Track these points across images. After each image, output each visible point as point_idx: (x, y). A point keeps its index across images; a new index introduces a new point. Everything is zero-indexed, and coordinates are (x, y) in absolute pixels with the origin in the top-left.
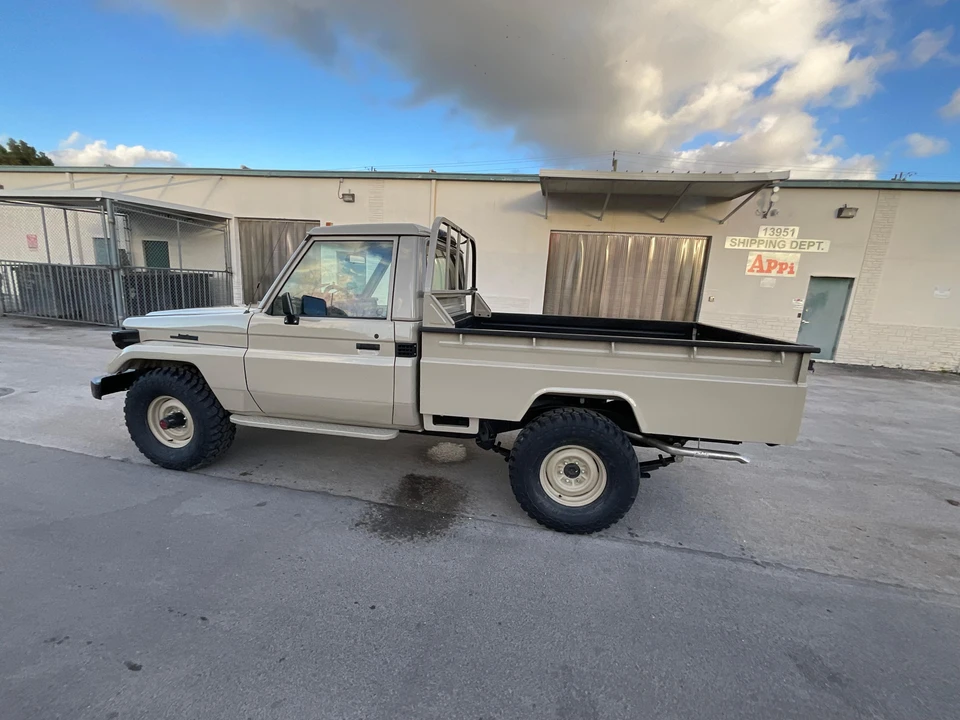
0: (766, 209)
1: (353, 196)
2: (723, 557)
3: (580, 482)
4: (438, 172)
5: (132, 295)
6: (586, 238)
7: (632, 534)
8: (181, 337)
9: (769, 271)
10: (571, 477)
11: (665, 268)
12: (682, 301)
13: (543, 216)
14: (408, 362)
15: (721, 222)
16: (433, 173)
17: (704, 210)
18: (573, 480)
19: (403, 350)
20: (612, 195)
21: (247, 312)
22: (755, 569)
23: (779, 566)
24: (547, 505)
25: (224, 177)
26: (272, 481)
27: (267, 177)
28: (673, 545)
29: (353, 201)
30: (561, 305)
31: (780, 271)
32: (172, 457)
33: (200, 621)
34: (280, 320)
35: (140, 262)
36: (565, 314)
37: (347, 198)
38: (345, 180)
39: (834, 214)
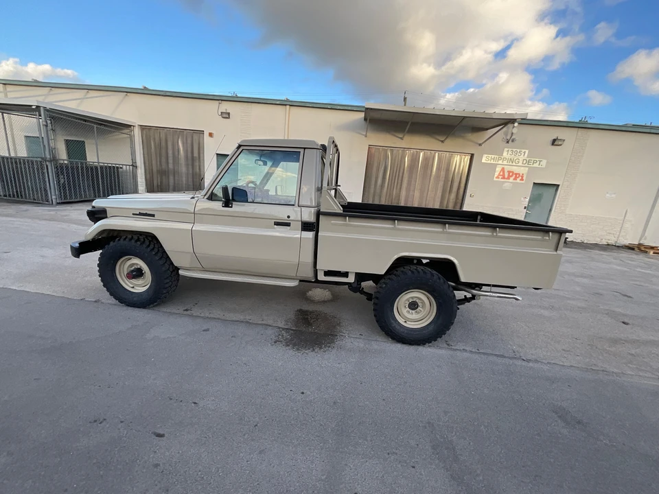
0: (508, 138)
1: (229, 114)
3: (419, 313)
4: (290, 100)
5: (62, 181)
6: (392, 151)
7: (448, 345)
8: (140, 214)
9: (508, 178)
10: (413, 309)
11: (443, 173)
12: (453, 196)
13: (363, 135)
14: (310, 235)
15: (480, 145)
16: (288, 100)
17: (470, 136)
18: (413, 311)
19: (306, 226)
20: (412, 123)
21: (193, 198)
22: (524, 363)
23: (536, 361)
24: (398, 327)
25: (129, 94)
26: (207, 315)
27: (162, 95)
28: (473, 350)
29: (229, 118)
30: (374, 197)
31: (515, 179)
32: (135, 299)
33: (193, 405)
34: (218, 204)
35: (63, 155)
37: (225, 116)
38: (223, 102)
39: (550, 143)
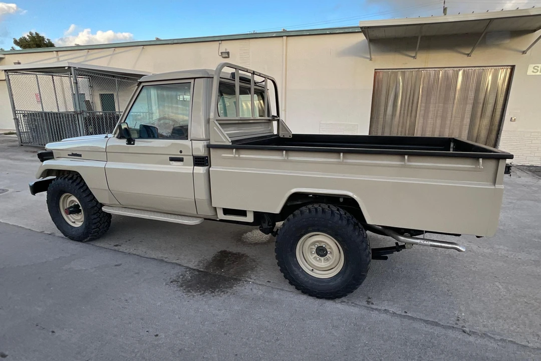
2: (437, 324)
3: (328, 260)
4: (288, 30)
6: (403, 74)
7: (368, 302)
8: (73, 155)
10: (322, 256)
11: (471, 95)
12: (486, 121)
13: (367, 58)
14: (201, 170)
15: (524, 52)
16: (284, 31)
17: (508, 42)
18: (322, 259)
19: (200, 161)
20: (423, 37)
21: (107, 137)
24: (302, 276)
25: (145, 47)
27: (171, 44)
28: (399, 313)
29: (229, 57)
30: (383, 128)
33: (50, 333)
34: (123, 142)
35: (98, 108)
36: (387, 134)
37: (224, 56)
38: (223, 42)
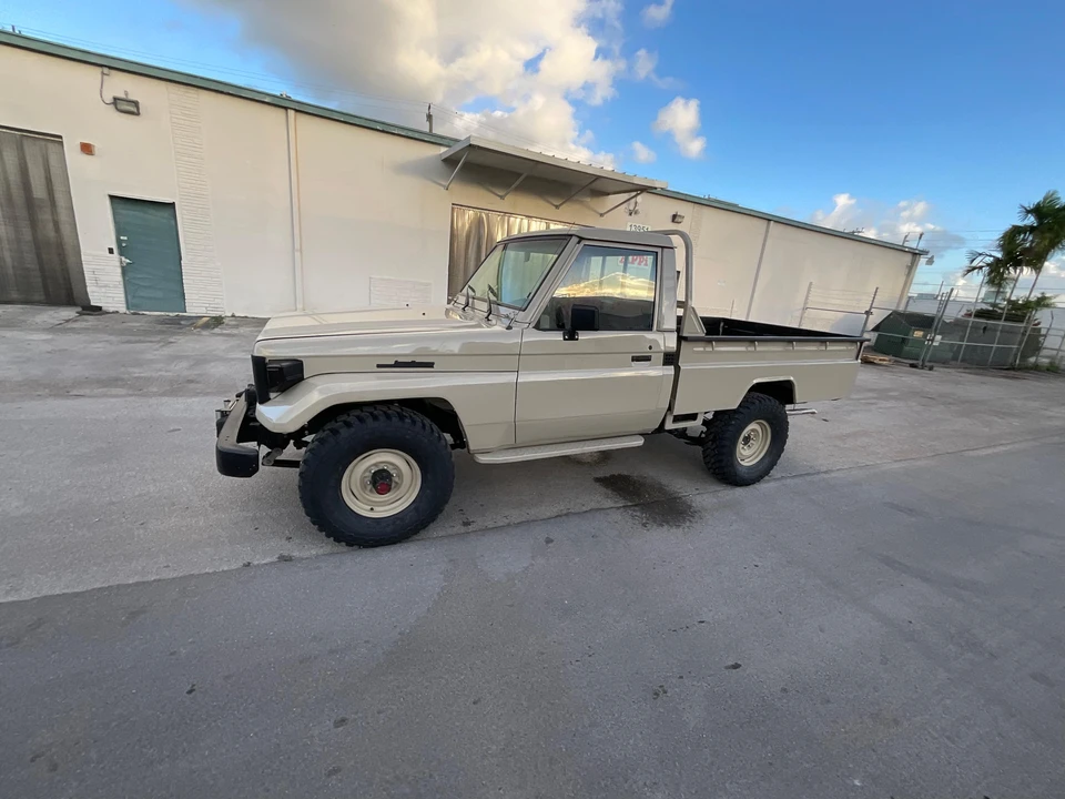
0: (632, 208)
1: (136, 104)
3: (751, 447)
8: (398, 365)
13: (443, 186)
14: (670, 370)
15: (602, 215)
17: (588, 201)
18: (746, 447)
19: (668, 359)
21: (510, 327)
29: (138, 114)
34: (558, 336)
37: (124, 106)
38: (113, 72)
39: (670, 219)
